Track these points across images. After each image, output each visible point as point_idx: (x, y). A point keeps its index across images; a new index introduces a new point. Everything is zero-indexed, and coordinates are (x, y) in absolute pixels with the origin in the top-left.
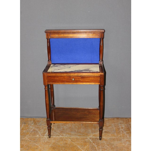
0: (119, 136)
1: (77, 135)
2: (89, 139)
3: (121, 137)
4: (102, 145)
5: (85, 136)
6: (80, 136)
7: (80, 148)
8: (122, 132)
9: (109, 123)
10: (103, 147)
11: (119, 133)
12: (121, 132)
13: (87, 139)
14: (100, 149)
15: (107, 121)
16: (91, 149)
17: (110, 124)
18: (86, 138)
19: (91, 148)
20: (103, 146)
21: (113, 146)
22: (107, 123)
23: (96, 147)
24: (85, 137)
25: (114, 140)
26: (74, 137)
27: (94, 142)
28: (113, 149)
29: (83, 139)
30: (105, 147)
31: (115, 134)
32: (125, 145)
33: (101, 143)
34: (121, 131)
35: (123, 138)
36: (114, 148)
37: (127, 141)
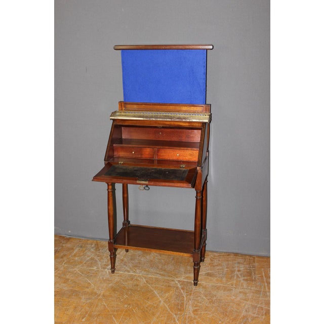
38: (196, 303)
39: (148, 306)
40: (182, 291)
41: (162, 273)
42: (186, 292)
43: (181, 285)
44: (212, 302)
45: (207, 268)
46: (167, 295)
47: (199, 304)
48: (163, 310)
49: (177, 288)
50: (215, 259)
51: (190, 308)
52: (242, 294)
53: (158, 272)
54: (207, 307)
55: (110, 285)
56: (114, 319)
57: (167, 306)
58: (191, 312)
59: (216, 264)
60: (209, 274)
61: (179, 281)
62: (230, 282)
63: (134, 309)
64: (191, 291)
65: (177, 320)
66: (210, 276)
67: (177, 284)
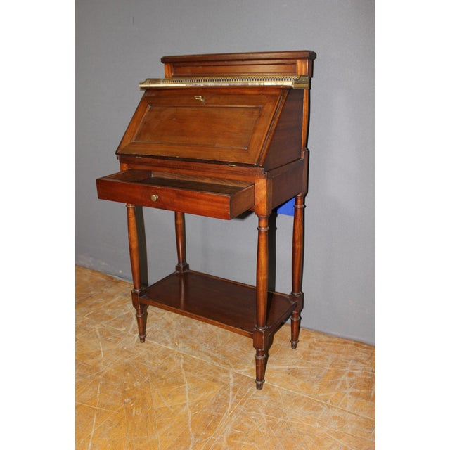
0: (322, 395)
1: (209, 355)
2: (231, 376)
3: (325, 400)
4: (251, 405)
5: (228, 364)
6: (216, 361)
7: (187, 393)
8: (341, 387)
9: (324, 350)
10: (250, 410)
11: (329, 386)
12: (338, 387)
13: (224, 375)
14: (236, 413)
15: (320, 343)
16: (212, 407)
17: (323, 353)
18: (226, 372)
19: (213, 401)
20: (251, 407)
21: (281, 420)
22: (317, 348)
23: (230, 405)
24: (225, 367)
25: (297, 401)
26: (198, 358)
27: (235, 389)
28: (272, 429)
29: (217, 371)
30: (254, 412)
31: (316, 386)
32: (319, 428)
33: (255, 398)
34: (340, 383)
35: (329, 406)
36: (280, 425)
37: (334, 417)
38: (242, 421)
39: (160, 409)
40: (231, 393)
41: (216, 355)
42: (237, 397)
43: (235, 382)
44: (272, 425)
45: (296, 360)
46: (202, 395)
47: (247, 425)
48: (180, 422)
49: (227, 386)
50: (319, 346)
51: (226, 427)
52: (337, 422)
53: (211, 353)
54: (259, 433)
55: (126, 360)
56: (95, 419)
57: (190, 416)
58: (225, 437)
59: (315, 355)
60: (293, 372)
61: (237, 374)
62: (324, 393)
63: (134, 409)
64: (247, 397)
65: (191, 446)
66: (294, 376)
67: (230, 379)
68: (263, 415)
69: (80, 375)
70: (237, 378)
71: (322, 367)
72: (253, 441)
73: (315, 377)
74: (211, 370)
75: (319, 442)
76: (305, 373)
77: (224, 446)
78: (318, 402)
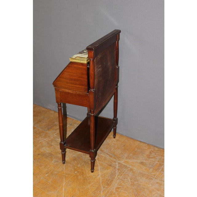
0: (153, 173)
1: (108, 154)
2: (117, 164)
3: (154, 176)
4: (125, 176)
5: (116, 159)
6: (111, 157)
7: (100, 170)
9: (156, 154)
10: (124, 178)
11: (156, 170)
12: (160, 170)
13: (114, 163)
14: (119, 179)
15: (154, 151)
16: (109, 176)
17: (156, 155)
18: (115, 162)
19: (110, 174)
20: (125, 177)
21: (136, 182)
22: (153, 153)
23: (117, 176)
24: (115, 160)
25: (143, 175)
26: (104, 155)
27: (118, 169)
28: (133, 186)
29: (111, 161)
30: (126, 179)
31: (151, 170)
32: (151, 187)
33: (126, 173)
34: (161, 169)
35: (155, 178)
36: (136, 185)
37: (157, 183)
38: (121, 182)
39: (89, 176)
40: (117, 171)
41: (111, 154)
42: (119, 173)
43: (118, 166)
44: (133, 185)
45: (144, 158)
46: (106, 171)
47: (123, 184)
48: (97, 182)
49: (115, 168)
50: (154, 152)
51: (115, 185)
52: (158, 185)
53: (109, 153)
54: (127, 187)
55: (74, 155)
56: (64, 179)
57: (101, 179)
58: (114, 188)
59: (152, 156)
60: (142, 163)
61: (119, 163)
62: (154, 172)
63: (79, 176)
64: (123, 173)
65: (102, 191)
66: (143, 165)
67: (117, 165)
68: (130, 180)
69: (56, 161)
70: (119, 165)
71: (154, 162)
72: (125, 190)
73: (151, 166)
74: (109, 161)
75: (151, 192)
76: (147, 164)
77: (114, 191)
78: (151, 176)
